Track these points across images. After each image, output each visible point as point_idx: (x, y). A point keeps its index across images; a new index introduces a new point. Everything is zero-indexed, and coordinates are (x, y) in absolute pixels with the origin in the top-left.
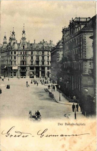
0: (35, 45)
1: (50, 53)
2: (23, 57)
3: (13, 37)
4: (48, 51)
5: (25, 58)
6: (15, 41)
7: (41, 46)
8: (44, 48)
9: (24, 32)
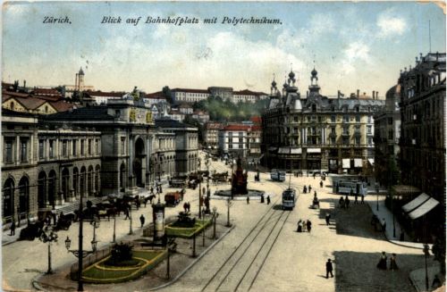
0: (340, 101)
1: (372, 120)
2: (314, 129)
3: (291, 85)
4: (369, 115)
5: (318, 130)
6: (294, 94)
7: (352, 104)
8: (360, 108)
9: (314, 74)
